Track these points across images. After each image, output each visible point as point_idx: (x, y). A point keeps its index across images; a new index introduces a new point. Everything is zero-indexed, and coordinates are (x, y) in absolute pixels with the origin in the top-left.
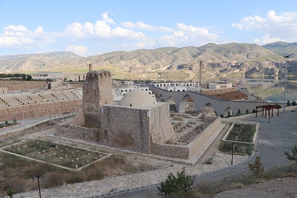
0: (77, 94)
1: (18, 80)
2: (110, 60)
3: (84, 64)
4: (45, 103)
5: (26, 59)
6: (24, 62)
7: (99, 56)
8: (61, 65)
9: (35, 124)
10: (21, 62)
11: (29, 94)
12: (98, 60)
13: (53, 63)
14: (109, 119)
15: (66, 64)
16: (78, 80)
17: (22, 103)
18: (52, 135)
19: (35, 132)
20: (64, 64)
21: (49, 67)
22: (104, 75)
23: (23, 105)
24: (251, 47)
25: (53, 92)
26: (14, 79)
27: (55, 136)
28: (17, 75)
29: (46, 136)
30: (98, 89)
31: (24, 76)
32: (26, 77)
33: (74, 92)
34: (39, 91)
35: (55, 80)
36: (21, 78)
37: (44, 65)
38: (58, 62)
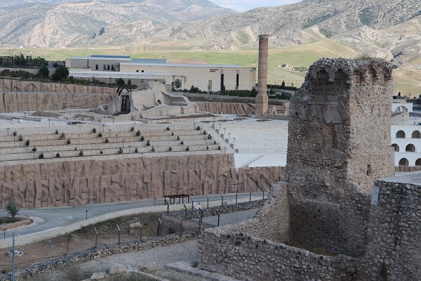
0: (216, 137)
1: (26, 76)
2: (323, 25)
3: (233, 35)
4: (112, 158)
5: (45, 10)
6: (39, 18)
7: (288, 9)
8: (159, 35)
9: (77, 226)
10: (28, 20)
11: (61, 125)
12: (282, 21)
13: (130, 27)
14: (397, 227)
15: (174, 32)
16: (216, 88)
17: (37, 155)
18: (185, 266)
19: (126, 250)
20: (166, 33)
21: (117, 40)
22: (368, 76)
23: (41, 161)
25: (138, 125)
26: (14, 75)
27: (195, 270)
28: (21, 61)
29: (167, 268)
30: (345, 121)
31: (41, 64)
32: (52, 71)
33: (205, 127)
34: (92, 119)
35: (143, 85)
36: (34, 71)
37: (102, 32)
38: (147, 26)
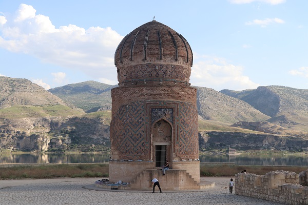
24: (13, 86)
